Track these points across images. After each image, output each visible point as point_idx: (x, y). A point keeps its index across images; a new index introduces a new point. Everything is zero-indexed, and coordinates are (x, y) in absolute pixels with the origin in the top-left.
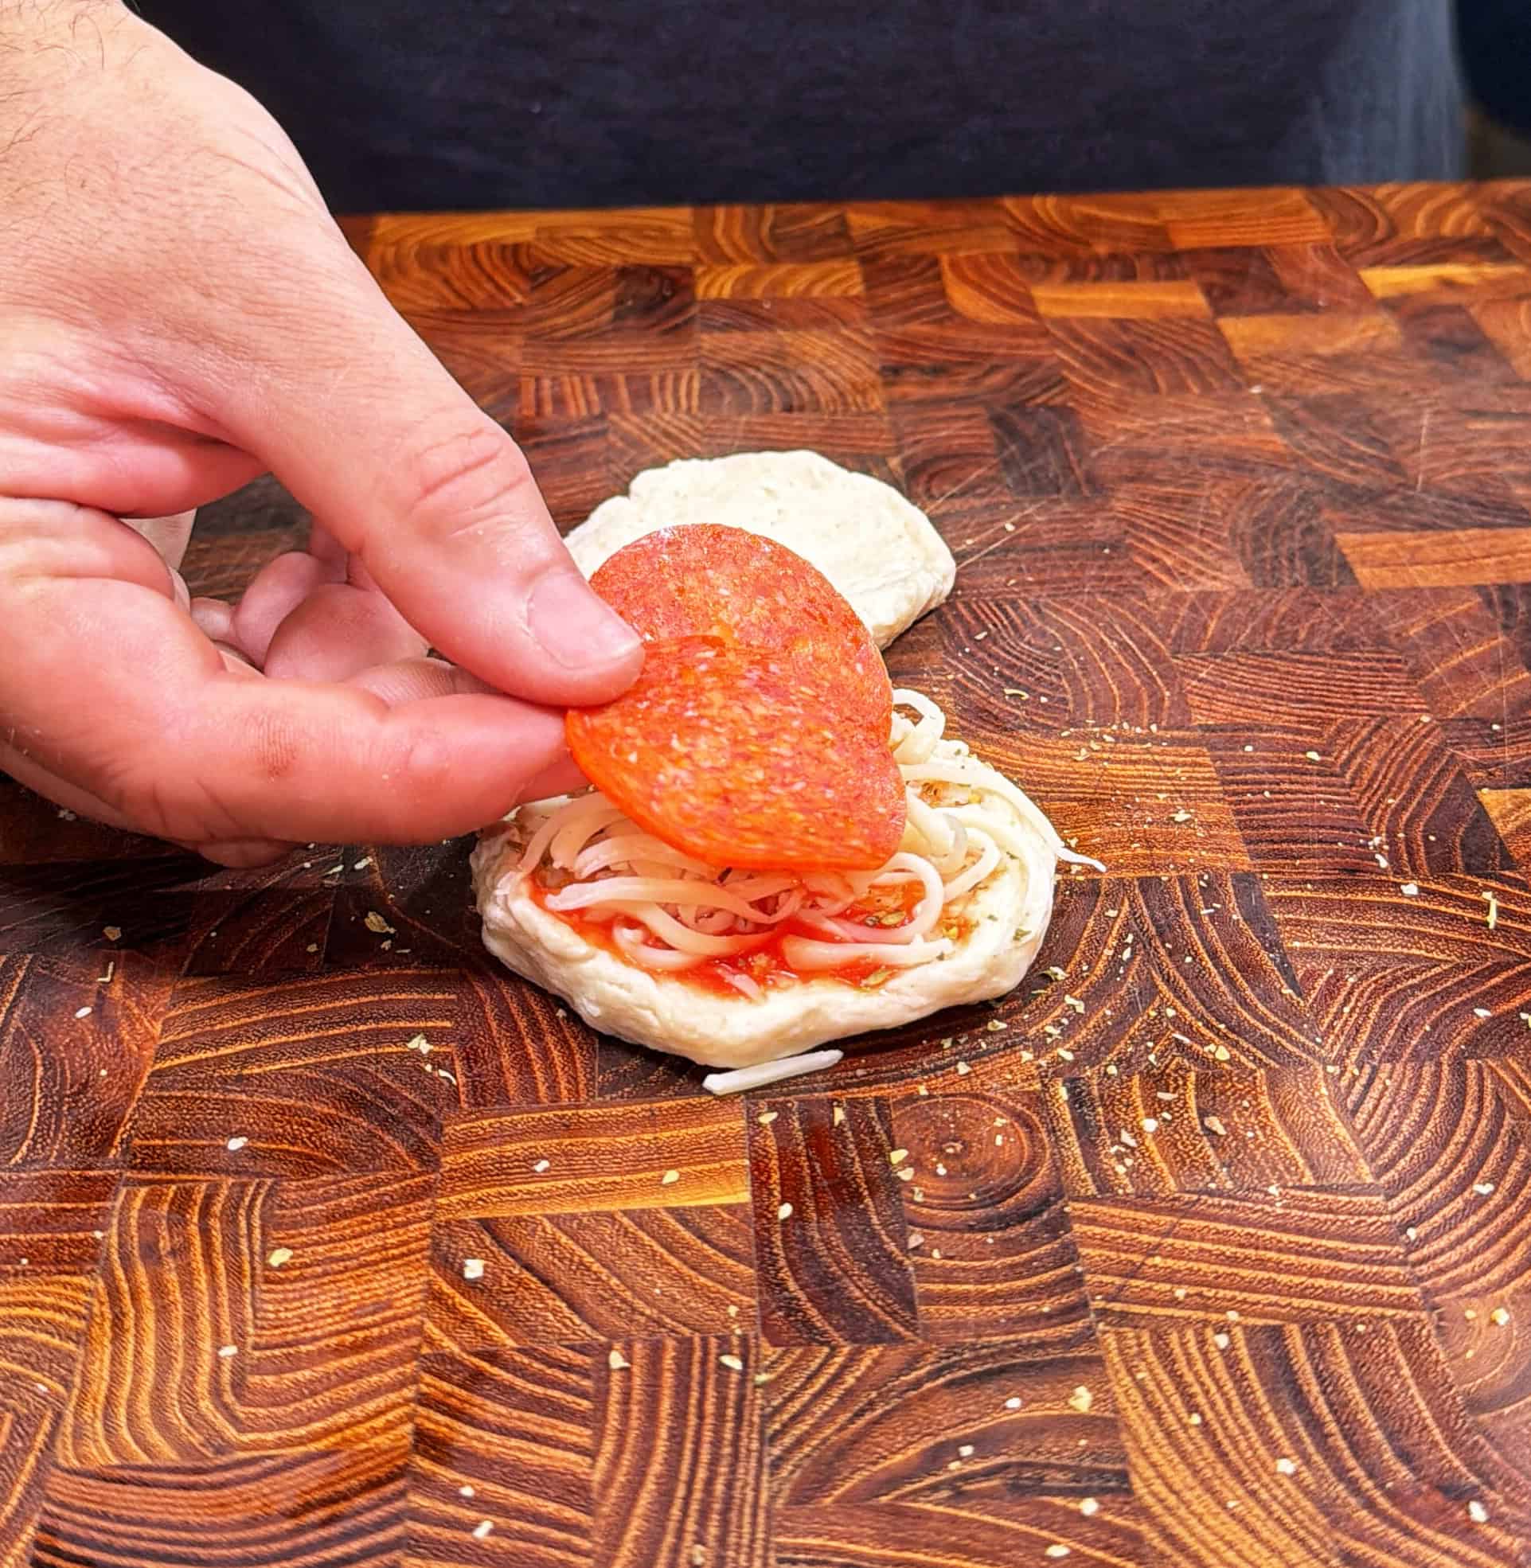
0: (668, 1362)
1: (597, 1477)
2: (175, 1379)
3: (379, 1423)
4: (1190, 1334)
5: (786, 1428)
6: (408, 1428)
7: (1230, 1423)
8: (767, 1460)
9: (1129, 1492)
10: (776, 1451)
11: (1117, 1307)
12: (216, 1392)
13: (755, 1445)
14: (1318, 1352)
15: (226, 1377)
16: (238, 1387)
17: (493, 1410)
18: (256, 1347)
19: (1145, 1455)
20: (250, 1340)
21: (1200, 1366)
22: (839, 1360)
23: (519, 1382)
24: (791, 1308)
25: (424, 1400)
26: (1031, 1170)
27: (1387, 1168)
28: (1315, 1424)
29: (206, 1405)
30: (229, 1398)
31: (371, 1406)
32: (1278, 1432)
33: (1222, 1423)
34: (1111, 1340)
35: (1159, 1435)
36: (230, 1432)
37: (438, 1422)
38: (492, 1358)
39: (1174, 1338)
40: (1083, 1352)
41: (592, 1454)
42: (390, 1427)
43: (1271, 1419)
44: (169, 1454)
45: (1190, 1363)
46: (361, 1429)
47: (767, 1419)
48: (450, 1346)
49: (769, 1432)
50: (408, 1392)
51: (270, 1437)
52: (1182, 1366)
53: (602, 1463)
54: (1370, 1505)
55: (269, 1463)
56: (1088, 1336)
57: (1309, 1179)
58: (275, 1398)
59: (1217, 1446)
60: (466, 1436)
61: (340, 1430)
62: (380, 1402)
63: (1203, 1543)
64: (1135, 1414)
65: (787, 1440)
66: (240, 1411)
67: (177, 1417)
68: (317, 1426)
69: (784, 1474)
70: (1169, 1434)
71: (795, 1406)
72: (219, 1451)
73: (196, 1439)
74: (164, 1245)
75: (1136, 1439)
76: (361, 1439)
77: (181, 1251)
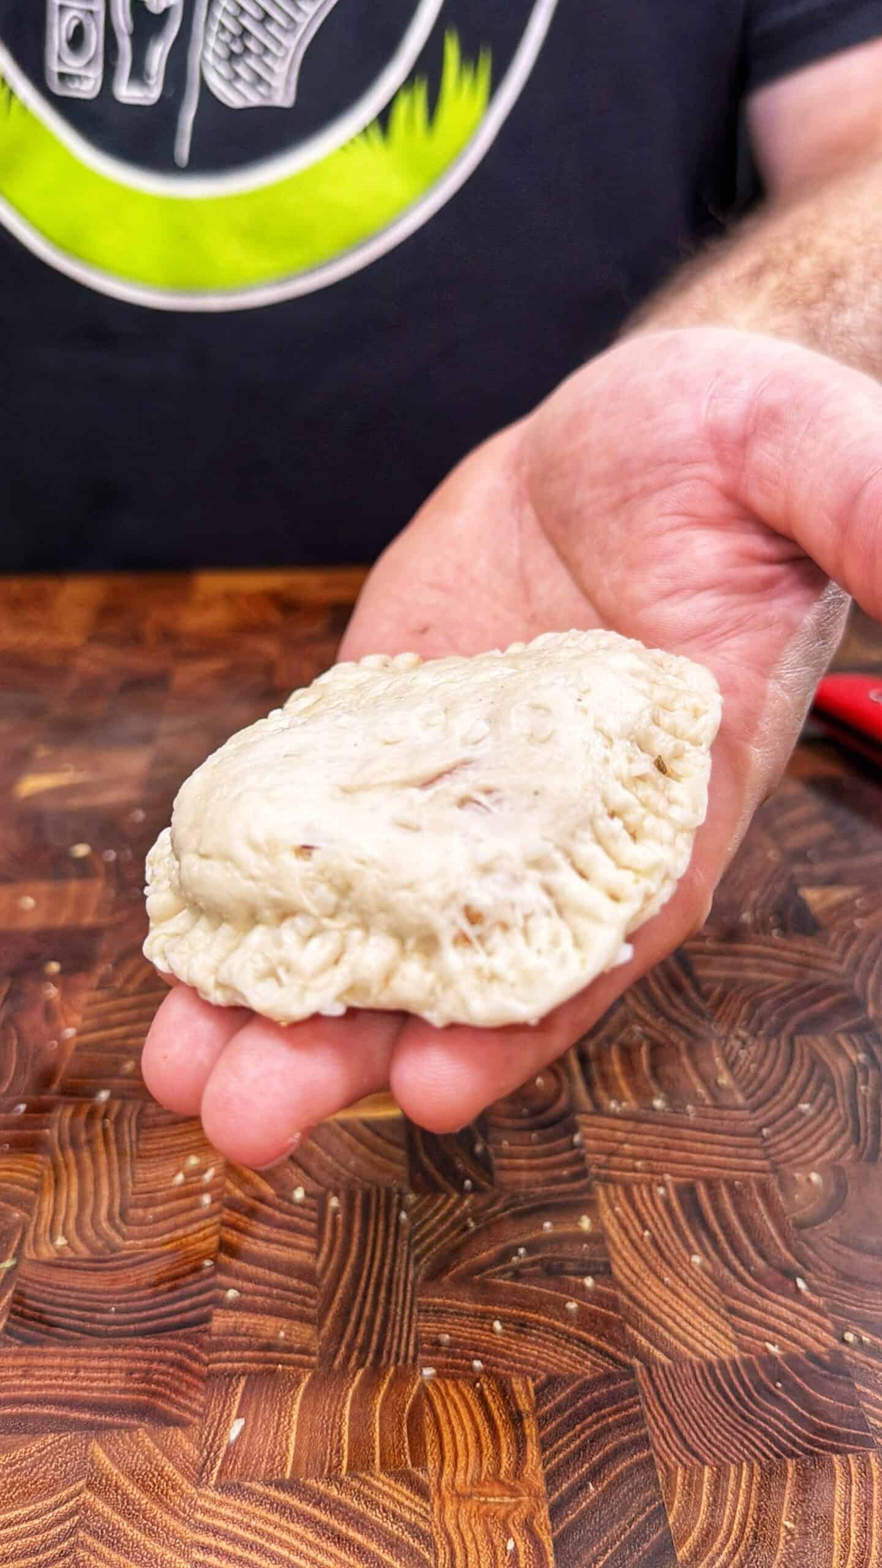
0: (358, 1202)
1: (319, 1266)
2: (88, 1211)
3: (200, 1235)
4: (644, 1188)
5: (423, 1239)
6: (215, 1238)
7: (665, 1235)
8: (413, 1256)
9: (610, 1272)
10: (418, 1251)
11: (604, 1172)
12: (110, 1218)
13: (406, 1248)
14: (714, 1197)
15: (117, 1209)
16: (123, 1215)
17: (262, 1229)
18: (134, 1194)
19: (619, 1253)
20: (130, 1190)
21: (649, 1204)
22: (452, 1201)
23: (277, 1214)
24: (425, 1173)
25: (224, 1223)
26: (557, 1097)
27: (752, 1095)
28: (713, 1237)
29: (105, 1225)
30: (118, 1221)
31: (196, 1226)
32: (692, 1240)
33: (662, 1236)
34: (601, 1191)
35: (627, 1242)
36: (118, 1240)
37: (232, 1236)
38: (262, 1200)
39: (635, 1189)
40: (586, 1197)
41: (317, 1253)
42: (205, 1238)
43: (688, 1233)
44: (85, 1252)
45: (644, 1204)
46: (191, 1238)
47: (413, 1233)
48: (238, 1193)
49: (413, 1241)
50: (216, 1219)
51: (140, 1243)
52: (639, 1204)
53: (322, 1257)
54: (742, 1281)
55: (142, 1257)
56: (588, 1189)
57: (708, 1102)
58: (142, 1223)
59: (658, 1249)
60: (249, 1244)
61: (178, 1239)
62: (202, 1224)
63: (651, 1301)
64: (614, 1232)
65: (424, 1245)
66: (124, 1229)
67: (89, 1232)
68: (167, 1237)
69: (422, 1263)
70: (632, 1242)
71: (427, 1227)
72: (113, 1251)
73: (100, 1244)
74: (83, 1137)
75: (614, 1244)
76: (188, 1244)
77: (90, 1142)
